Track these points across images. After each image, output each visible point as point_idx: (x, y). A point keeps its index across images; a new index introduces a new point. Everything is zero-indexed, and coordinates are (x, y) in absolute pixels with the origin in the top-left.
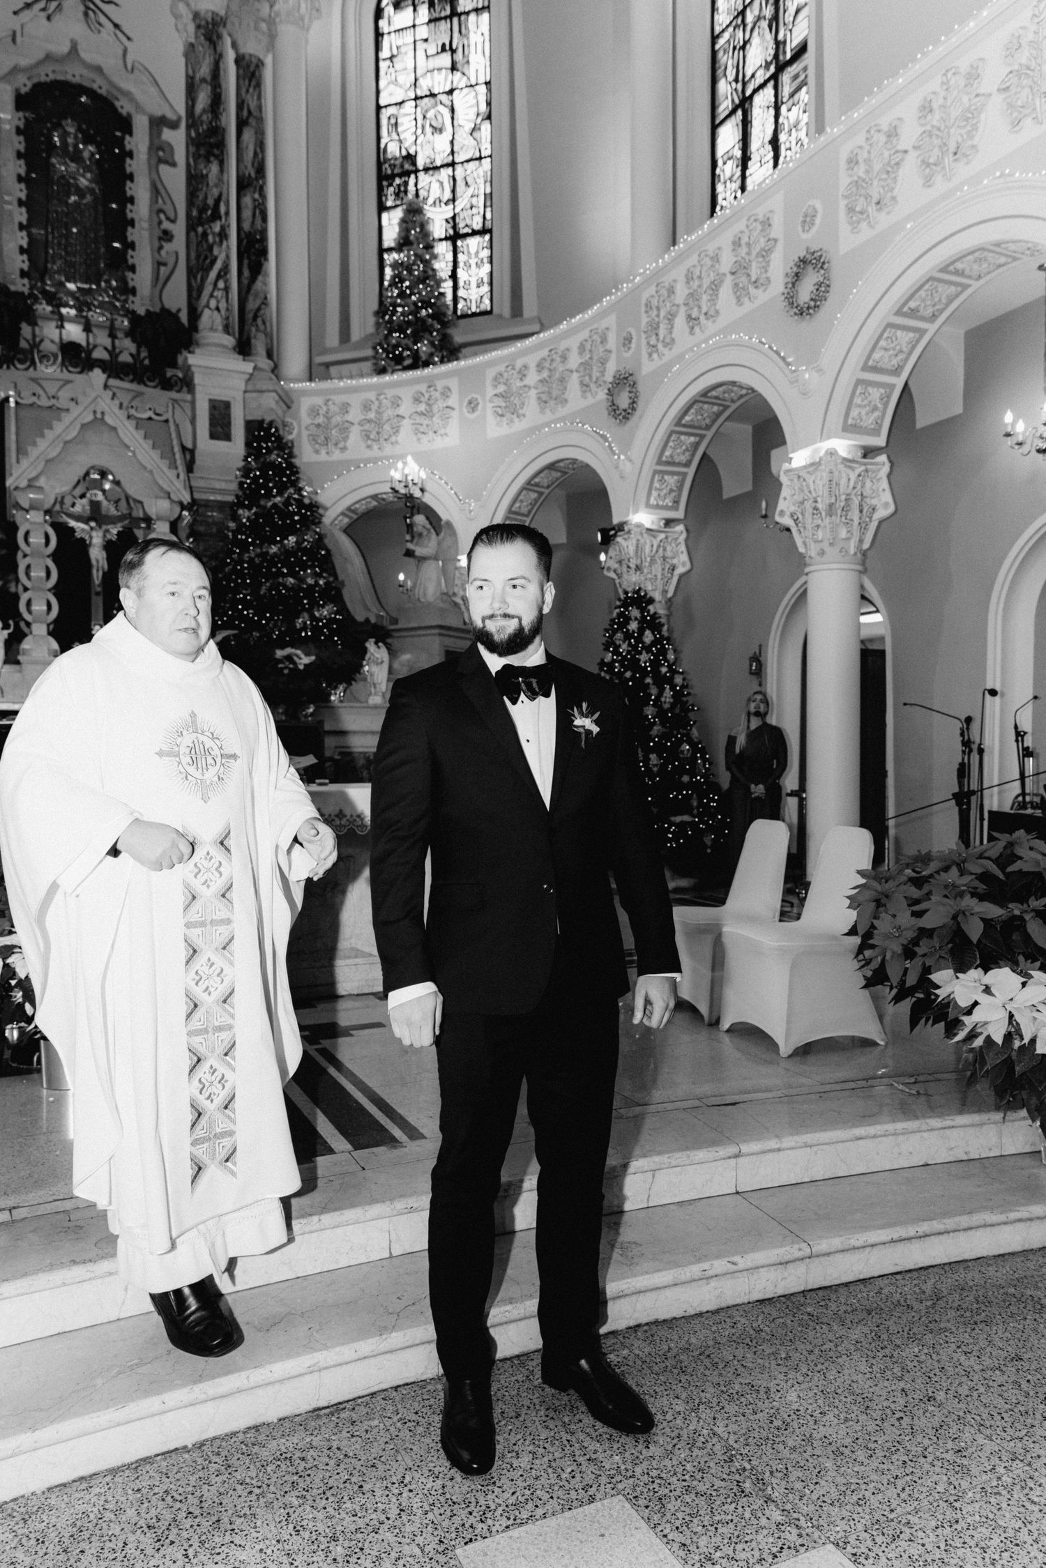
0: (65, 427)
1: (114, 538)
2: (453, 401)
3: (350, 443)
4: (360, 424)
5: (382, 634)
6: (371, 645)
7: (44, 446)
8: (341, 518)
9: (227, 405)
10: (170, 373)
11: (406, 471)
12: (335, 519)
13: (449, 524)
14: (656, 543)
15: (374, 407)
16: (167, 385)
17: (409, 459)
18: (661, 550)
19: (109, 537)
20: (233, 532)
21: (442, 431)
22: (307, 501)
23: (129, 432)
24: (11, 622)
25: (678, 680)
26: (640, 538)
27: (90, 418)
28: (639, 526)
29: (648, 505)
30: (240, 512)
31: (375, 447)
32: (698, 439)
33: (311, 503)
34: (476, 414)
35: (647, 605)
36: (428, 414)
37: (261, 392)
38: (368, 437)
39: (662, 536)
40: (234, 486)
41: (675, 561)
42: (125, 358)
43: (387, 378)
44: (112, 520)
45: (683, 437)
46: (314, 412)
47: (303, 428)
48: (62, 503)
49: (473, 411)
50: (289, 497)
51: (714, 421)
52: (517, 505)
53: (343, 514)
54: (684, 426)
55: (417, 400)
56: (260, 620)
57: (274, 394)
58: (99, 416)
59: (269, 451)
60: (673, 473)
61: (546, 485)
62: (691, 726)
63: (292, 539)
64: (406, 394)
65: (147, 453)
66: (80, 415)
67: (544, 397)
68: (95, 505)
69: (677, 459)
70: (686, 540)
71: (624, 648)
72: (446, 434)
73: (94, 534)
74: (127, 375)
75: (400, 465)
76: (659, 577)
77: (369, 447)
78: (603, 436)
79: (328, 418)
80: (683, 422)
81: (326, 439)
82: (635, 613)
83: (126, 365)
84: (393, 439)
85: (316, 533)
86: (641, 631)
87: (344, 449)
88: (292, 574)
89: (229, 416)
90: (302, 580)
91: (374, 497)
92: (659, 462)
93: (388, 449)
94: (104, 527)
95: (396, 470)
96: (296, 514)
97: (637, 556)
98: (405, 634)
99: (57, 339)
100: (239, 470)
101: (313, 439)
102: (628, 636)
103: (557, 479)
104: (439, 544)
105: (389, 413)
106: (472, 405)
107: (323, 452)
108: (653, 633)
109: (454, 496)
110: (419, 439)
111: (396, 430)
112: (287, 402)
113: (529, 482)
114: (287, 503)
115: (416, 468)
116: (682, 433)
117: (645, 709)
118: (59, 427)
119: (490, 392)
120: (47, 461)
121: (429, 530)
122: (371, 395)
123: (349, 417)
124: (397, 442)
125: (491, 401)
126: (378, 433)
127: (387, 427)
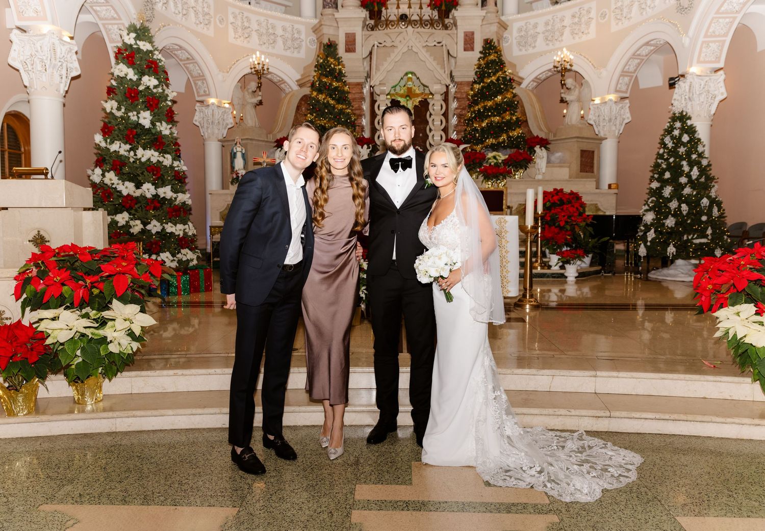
0: (395, 55)
1: (417, 104)
2: (593, 14)
3: (537, 44)
4: (543, 33)
5: (544, 143)
6: (537, 148)
7: (387, 65)
8: (532, 83)
9: (473, 33)
10: (447, 21)
11: (562, 56)
12: (529, 84)
13: (587, 82)
14: (703, 83)
15: (551, 23)
16: (446, 27)
17: (565, 49)
18: (706, 88)
19: (415, 104)
20: (472, 96)
21: (586, 31)
22: (508, 78)
23: (424, 54)
24: (371, 146)
25: (704, 162)
26: (692, 80)
27: (405, 49)
28: (692, 74)
29: (699, 62)
30: (475, 86)
31: (551, 44)
32: (731, 20)
33: (510, 79)
34: (605, 19)
35: (686, 120)
36: (579, 23)
37: (491, 24)
38: (547, 39)
39: (707, 78)
40: (473, 73)
41: (716, 92)
42: (426, 17)
43: (557, 7)
44: (417, 95)
45: (721, 20)
46: (520, 30)
47: (514, 39)
48: (395, 90)
49: (604, 17)
50: (499, 77)
51: (742, 9)
52: (627, 67)
53: (533, 81)
54: (723, 13)
55: (573, 16)
56: (481, 139)
57: (497, 24)
58: (410, 48)
59: (490, 55)
60: (715, 42)
61: (645, 54)
62: (711, 188)
63: (499, 98)
64: (568, 14)
65: (431, 63)
66: (402, 48)
67: (643, 6)
68: (409, 89)
69: (717, 33)
70: (725, 80)
71: (670, 145)
72: (589, 33)
73: (408, 102)
74: (427, 25)
75: (559, 53)
76: (705, 102)
77: (547, 44)
78: (675, 25)
79: (527, 32)
80: (720, 11)
81: (525, 43)
82: (678, 124)
83: (427, 21)
84: (560, 39)
85: (513, 93)
86: (681, 135)
87: (534, 47)
88: (499, 115)
89: (474, 39)
90: (503, 118)
91: (549, 70)
92: (706, 36)
93: (557, 44)
94: (413, 99)
95: (557, 55)
96: (502, 84)
97: (689, 91)
98: (559, 142)
99: (397, 14)
100: (476, 65)
101: (519, 44)
102: (673, 138)
103: (652, 51)
104: (580, 93)
105: (558, 25)
106: (603, 16)
107: (524, 50)
108: (689, 136)
109: (592, 66)
110: (574, 38)
111: (562, 35)
112: (505, 26)
113: (634, 55)
114: (498, 80)
115: (568, 54)
116: (720, 18)
117: (680, 179)
118: (393, 56)
119: (613, 7)
120: (388, 72)
121: (575, 87)
122: (549, 17)
123: (538, 30)
124: (562, 40)
125: (613, 12)
126: (552, 36)
127: (557, 33)
